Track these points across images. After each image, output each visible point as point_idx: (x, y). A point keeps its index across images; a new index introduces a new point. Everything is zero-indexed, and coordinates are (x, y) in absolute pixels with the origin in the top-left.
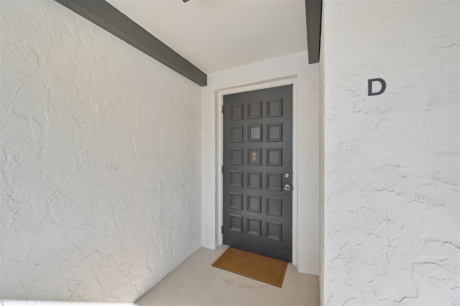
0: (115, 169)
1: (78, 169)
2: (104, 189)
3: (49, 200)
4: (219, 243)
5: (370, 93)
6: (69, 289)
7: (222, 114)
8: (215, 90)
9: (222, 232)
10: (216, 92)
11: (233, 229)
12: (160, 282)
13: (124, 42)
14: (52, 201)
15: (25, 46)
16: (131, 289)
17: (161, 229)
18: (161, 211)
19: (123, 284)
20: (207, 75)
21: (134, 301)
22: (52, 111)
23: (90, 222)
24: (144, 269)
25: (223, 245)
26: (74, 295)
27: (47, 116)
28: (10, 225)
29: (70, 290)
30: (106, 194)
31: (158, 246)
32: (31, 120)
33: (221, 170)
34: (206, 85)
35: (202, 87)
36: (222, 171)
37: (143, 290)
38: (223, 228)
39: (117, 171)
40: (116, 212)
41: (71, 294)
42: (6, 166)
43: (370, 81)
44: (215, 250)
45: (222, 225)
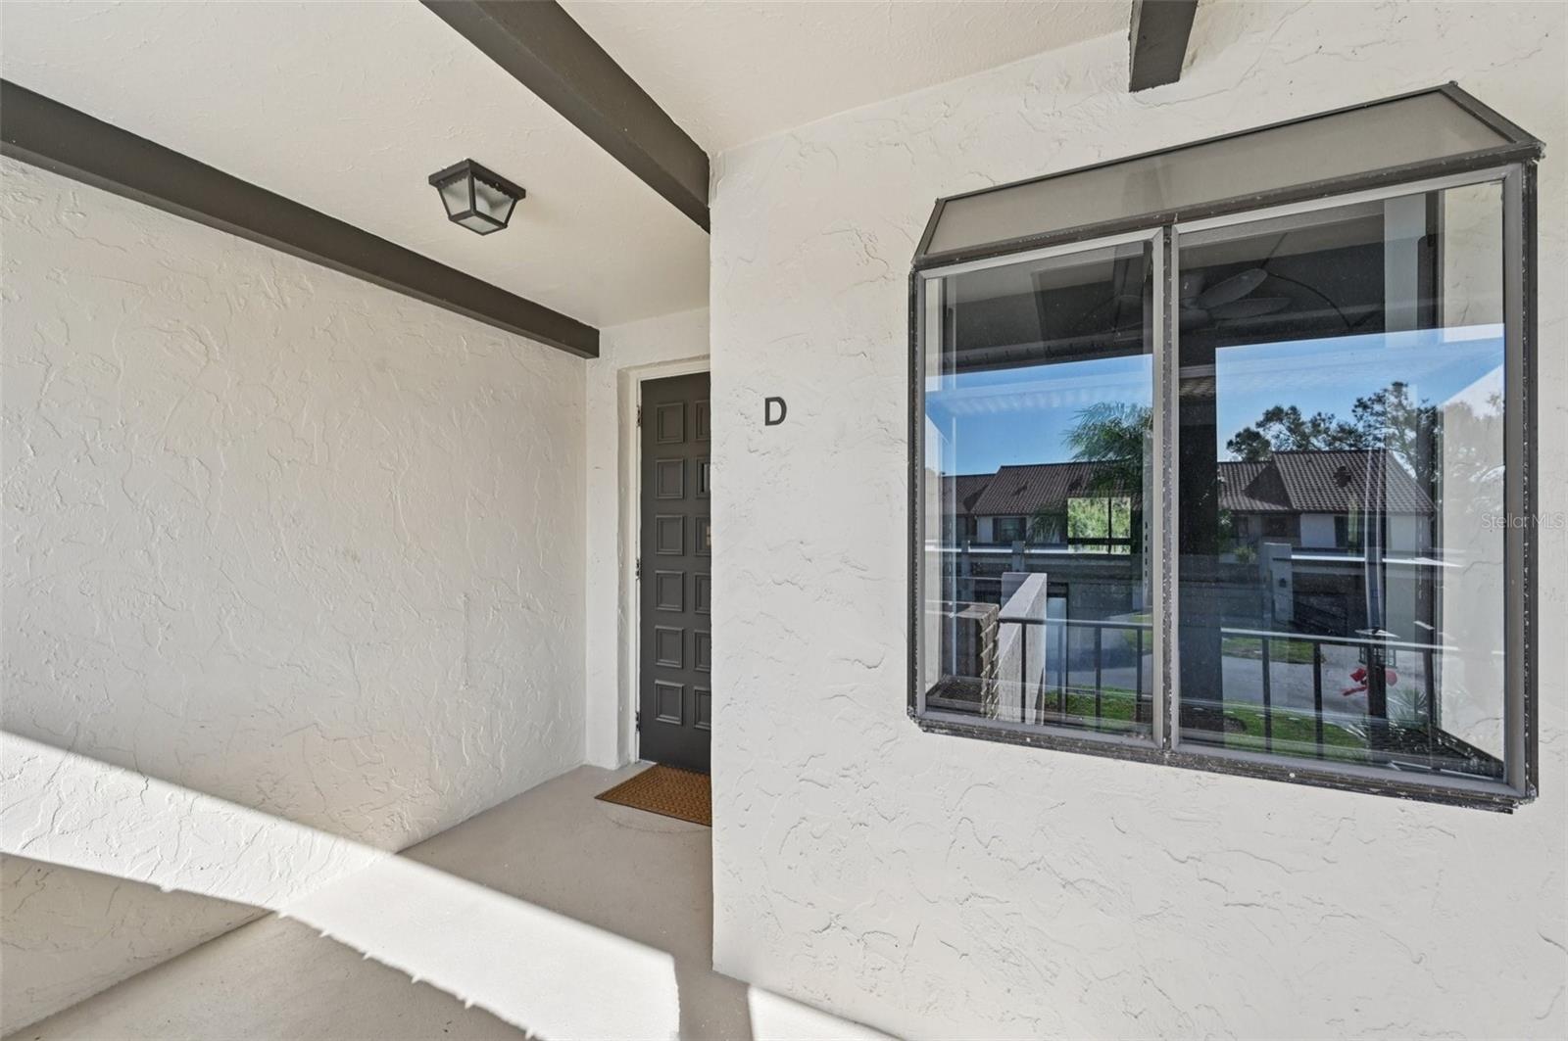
0: (355, 558)
1: (278, 555)
2: (330, 598)
3: (223, 609)
4: (629, 755)
5: (768, 422)
6: (257, 786)
7: (639, 428)
8: (620, 368)
9: (639, 727)
10: (622, 377)
11: (664, 718)
12: (462, 823)
13: (376, 286)
14: (228, 612)
15: (185, 330)
16: (388, 821)
17: (465, 701)
18: (466, 660)
19: (372, 807)
20: (600, 330)
21: (396, 850)
22: (229, 443)
23: (300, 663)
24: (420, 785)
25: (643, 761)
26: (267, 801)
27: (222, 454)
28: (159, 649)
29: (261, 791)
30: (334, 608)
31: (460, 741)
32: (194, 463)
33: (636, 570)
34: (597, 355)
35: (588, 360)
36: (638, 574)
37: (417, 829)
38: (640, 717)
39: (359, 561)
40: (356, 648)
41: (262, 796)
42: (154, 545)
43: (768, 401)
44: (616, 771)
45: (638, 710)
